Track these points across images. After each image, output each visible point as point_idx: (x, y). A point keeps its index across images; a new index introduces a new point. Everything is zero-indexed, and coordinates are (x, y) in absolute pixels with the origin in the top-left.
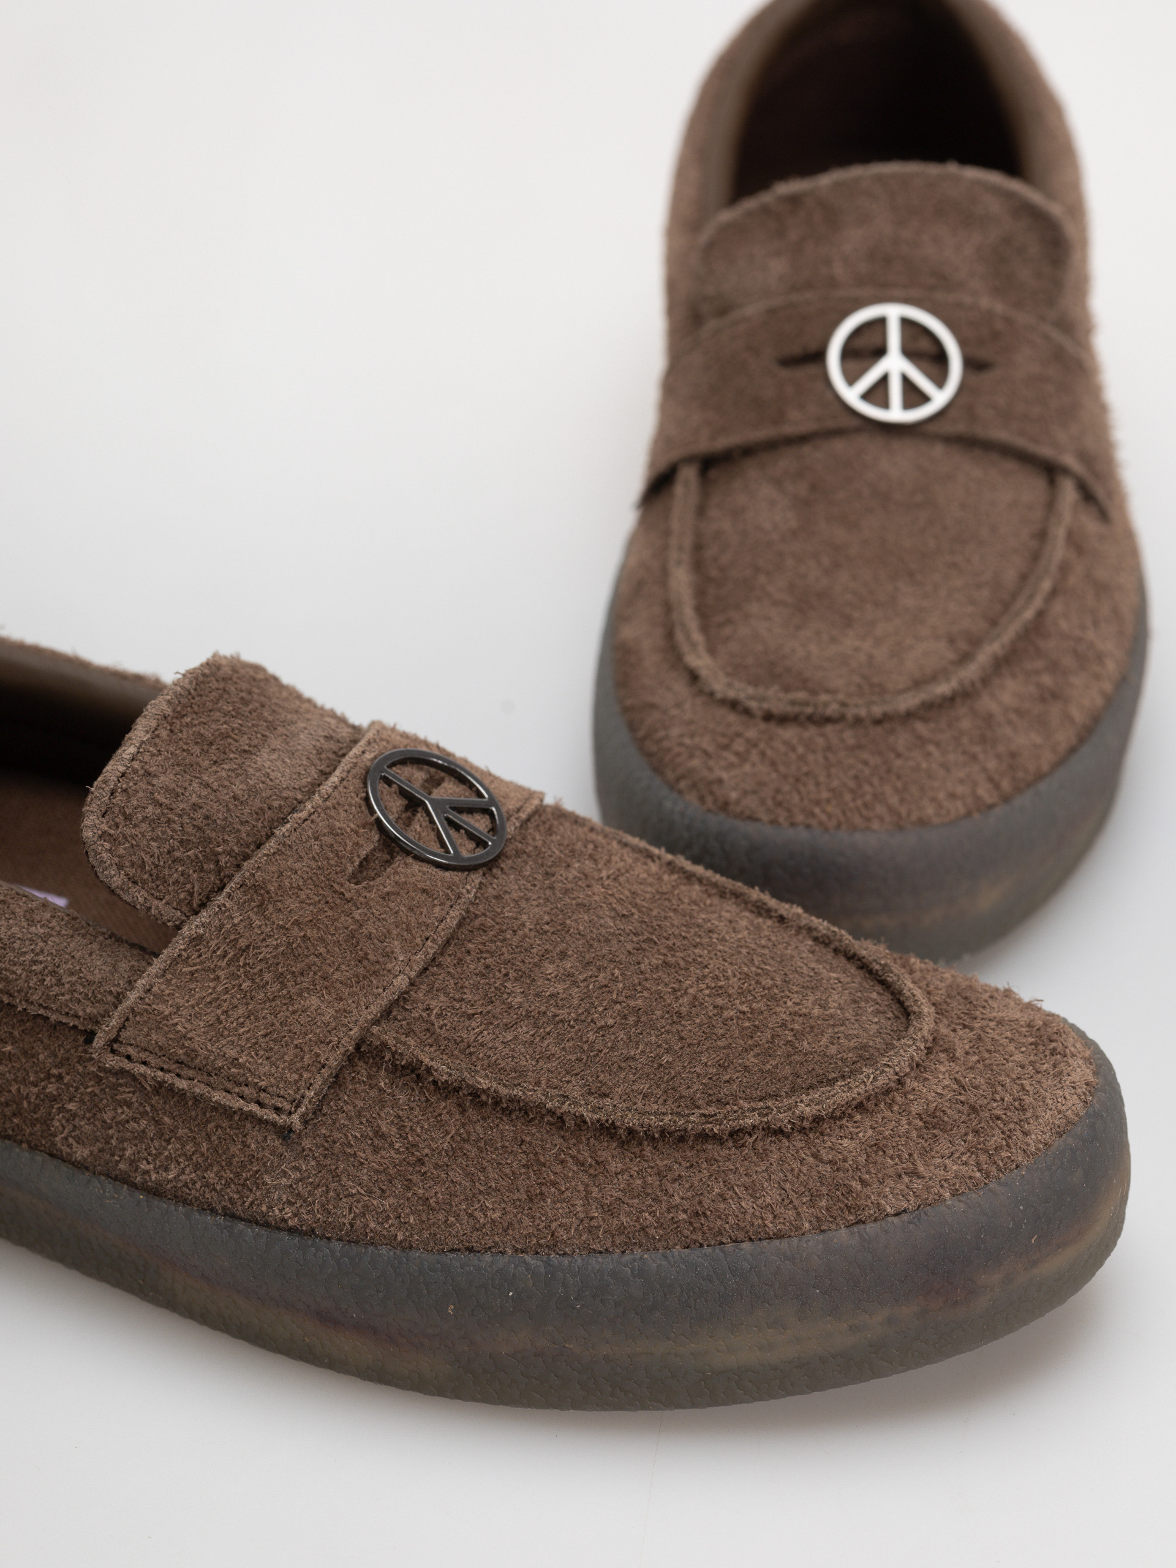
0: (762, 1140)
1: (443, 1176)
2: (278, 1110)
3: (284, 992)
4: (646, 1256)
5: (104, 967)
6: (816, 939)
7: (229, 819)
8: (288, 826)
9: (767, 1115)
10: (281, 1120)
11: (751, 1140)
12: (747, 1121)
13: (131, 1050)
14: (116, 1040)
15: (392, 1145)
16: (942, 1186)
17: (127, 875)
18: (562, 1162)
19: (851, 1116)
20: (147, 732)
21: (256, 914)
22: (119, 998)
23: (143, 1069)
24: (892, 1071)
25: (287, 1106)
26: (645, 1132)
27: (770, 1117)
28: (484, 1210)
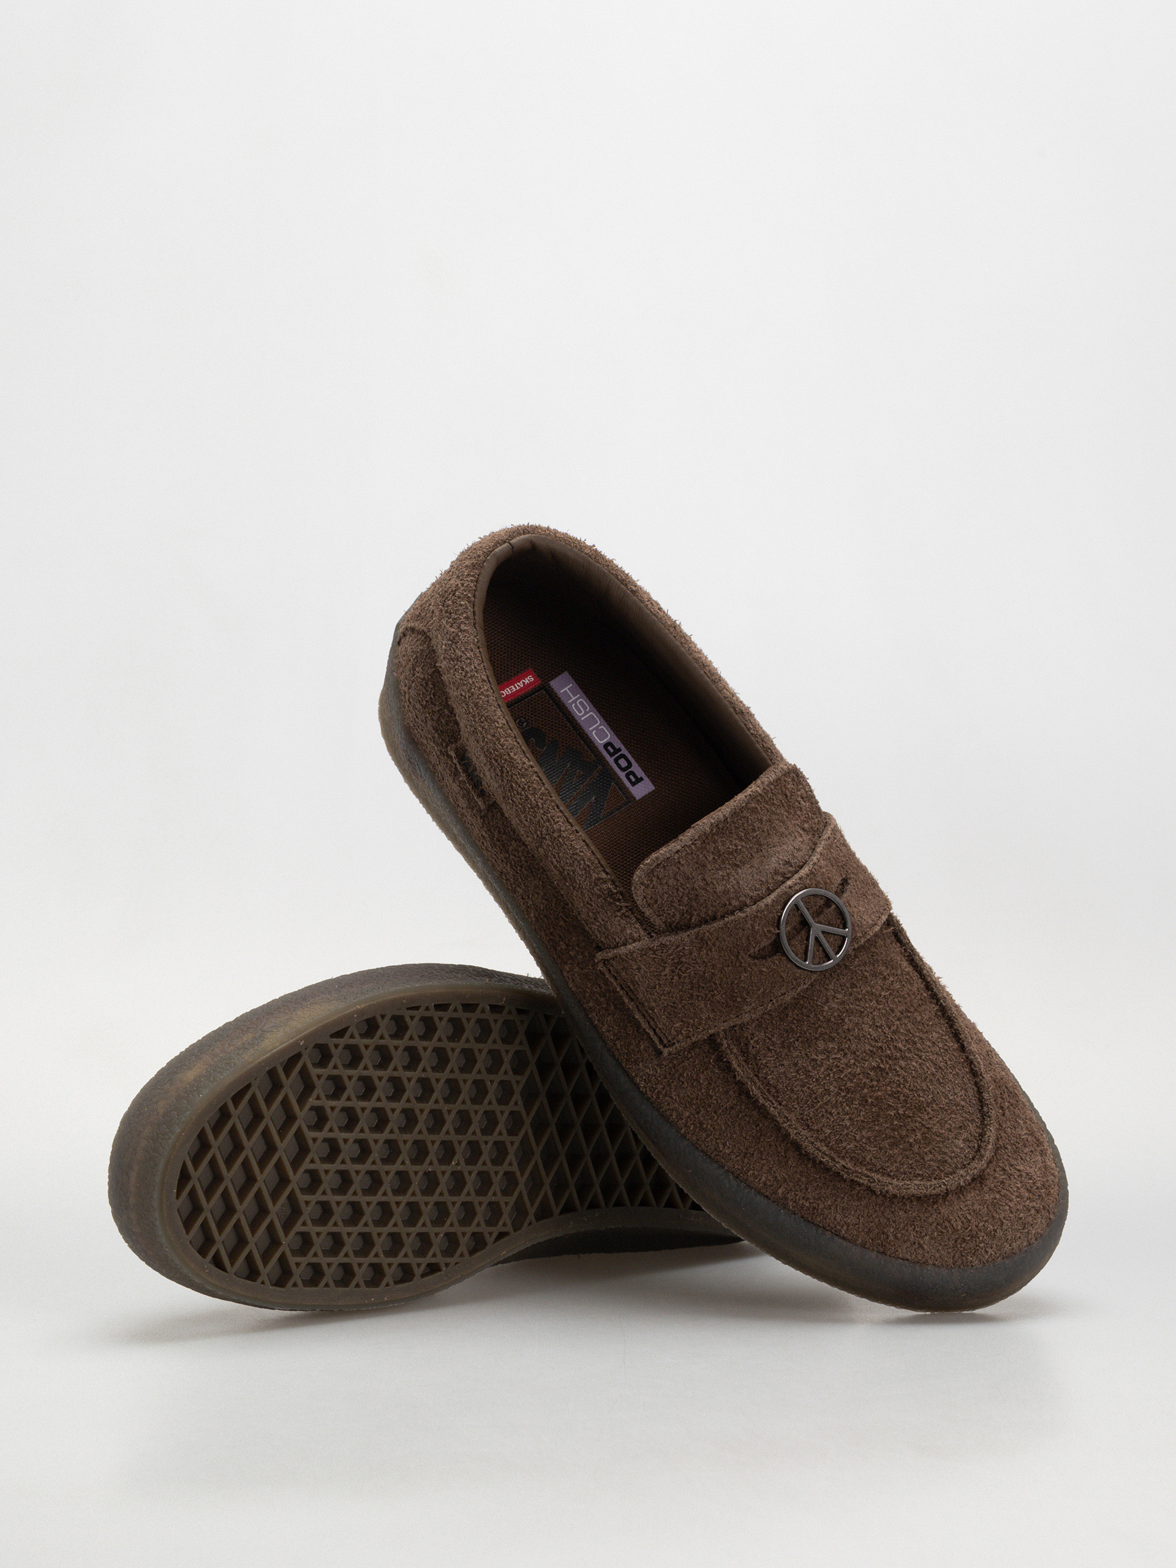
0: (864, 1191)
1: (716, 1118)
2: (660, 1040)
3: (691, 991)
4: (782, 1211)
5: (618, 927)
6: (972, 1070)
7: (707, 901)
8: (733, 918)
9: (872, 1182)
10: (660, 1047)
11: (859, 1189)
12: (861, 1180)
13: (611, 968)
14: (607, 960)
15: (701, 1089)
16: (931, 1258)
17: (647, 901)
18: (770, 1145)
19: (912, 1201)
20: (691, 840)
21: (697, 950)
22: (616, 947)
23: (612, 980)
24: (945, 1187)
25: (665, 1041)
26: (813, 1158)
27: (872, 1185)
28: (724, 1144)
